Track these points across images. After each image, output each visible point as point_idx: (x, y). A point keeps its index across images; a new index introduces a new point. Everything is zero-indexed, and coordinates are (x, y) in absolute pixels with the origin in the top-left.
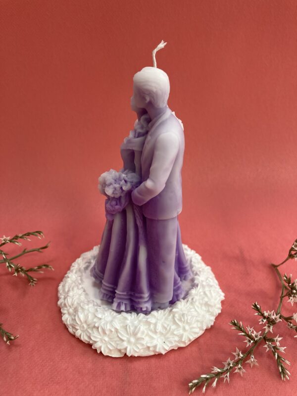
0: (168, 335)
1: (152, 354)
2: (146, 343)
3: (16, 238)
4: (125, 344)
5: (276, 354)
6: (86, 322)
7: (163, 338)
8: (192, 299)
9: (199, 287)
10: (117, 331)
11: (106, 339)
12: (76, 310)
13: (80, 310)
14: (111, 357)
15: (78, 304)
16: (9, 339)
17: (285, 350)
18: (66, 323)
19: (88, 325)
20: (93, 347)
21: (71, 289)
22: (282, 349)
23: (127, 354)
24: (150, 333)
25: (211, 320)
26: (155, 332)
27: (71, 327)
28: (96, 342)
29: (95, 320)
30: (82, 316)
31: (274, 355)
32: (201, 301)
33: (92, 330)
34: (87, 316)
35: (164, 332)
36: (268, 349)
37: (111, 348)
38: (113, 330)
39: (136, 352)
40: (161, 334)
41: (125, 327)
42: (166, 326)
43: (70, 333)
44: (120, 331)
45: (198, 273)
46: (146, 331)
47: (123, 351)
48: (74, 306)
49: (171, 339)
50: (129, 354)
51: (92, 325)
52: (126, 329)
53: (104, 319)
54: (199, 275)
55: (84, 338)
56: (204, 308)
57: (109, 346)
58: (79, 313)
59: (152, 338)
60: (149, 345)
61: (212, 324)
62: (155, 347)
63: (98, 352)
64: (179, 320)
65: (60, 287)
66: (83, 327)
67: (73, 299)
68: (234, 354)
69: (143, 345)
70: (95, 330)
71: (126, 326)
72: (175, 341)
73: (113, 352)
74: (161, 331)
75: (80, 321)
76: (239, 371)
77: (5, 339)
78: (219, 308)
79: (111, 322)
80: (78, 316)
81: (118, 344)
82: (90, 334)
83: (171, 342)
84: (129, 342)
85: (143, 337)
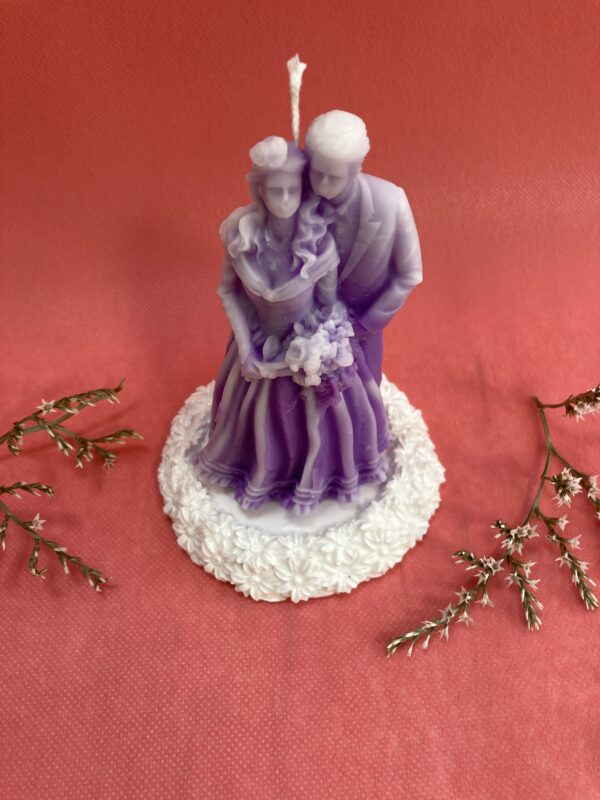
0: (356, 566)
1: (331, 593)
2: (323, 582)
4: (288, 587)
5: (524, 592)
6: (220, 553)
7: (347, 570)
8: (393, 499)
10: (273, 568)
11: (257, 579)
12: (200, 533)
13: (206, 532)
14: (267, 602)
15: (201, 521)
16: (97, 582)
18: (184, 549)
19: (225, 559)
20: (236, 589)
21: (183, 490)
22: (533, 584)
23: (293, 599)
24: (326, 567)
25: (424, 528)
26: (334, 564)
27: (194, 556)
28: (240, 584)
29: (235, 552)
30: (211, 546)
31: (521, 592)
33: (232, 567)
34: (219, 546)
35: (348, 562)
36: (511, 583)
37: (266, 592)
38: (267, 568)
40: (344, 565)
41: (286, 562)
42: (350, 553)
43: (195, 564)
44: (278, 568)
45: (401, 440)
46: (319, 566)
47: (284, 594)
49: (361, 571)
50: (295, 599)
51: (233, 560)
52: (287, 564)
53: (250, 550)
54: (402, 447)
55: (220, 575)
57: (261, 588)
58: (207, 540)
59: (330, 574)
60: (325, 585)
61: (425, 532)
62: (336, 586)
63: (246, 595)
64: (371, 541)
65: (161, 477)
66: (216, 561)
67: (191, 513)
69: (316, 586)
70: (237, 568)
71: (288, 559)
72: (366, 574)
73: (269, 596)
74: (344, 562)
75: (210, 552)
77: (91, 583)
78: (435, 502)
79: (262, 555)
80: (207, 547)
81: (276, 587)
82: (229, 571)
83: (360, 575)
84: (294, 583)
85: (316, 574)
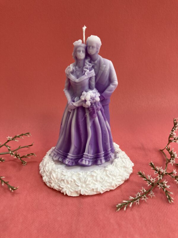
0: (104, 183)
1: (95, 193)
2: (92, 187)
3: (15, 137)
4: (80, 188)
5: (165, 189)
6: (57, 178)
7: (101, 184)
9: (119, 158)
11: (69, 186)
12: (51, 173)
13: (53, 172)
14: (72, 196)
15: (52, 169)
17: (169, 187)
18: (45, 181)
19: (58, 180)
20: (61, 192)
24: (94, 182)
25: (127, 176)
26: (97, 181)
27: (48, 183)
28: (63, 188)
29: (62, 176)
30: (54, 175)
32: (121, 165)
33: (61, 182)
38: (73, 181)
39: (86, 192)
40: (100, 182)
42: (102, 177)
44: (76, 181)
46: (91, 181)
47: (79, 192)
48: (50, 171)
49: (106, 185)
50: (82, 194)
51: (61, 179)
52: (80, 180)
53: (67, 175)
54: (118, 153)
55: (56, 187)
56: (123, 169)
57: (71, 190)
59: (95, 184)
60: (93, 188)
62: (97, 189)
63: (65, 194)
64: (109, 174)
66: (55, 181)
67: (48, 167)
68: (141, 190)
69: (90, 188)
71: (80, 178)
72: (108, 186)
73: (73, 194)
74: (100, 180)
75: (54, 178)
76: (144, 199)
77: (11, 189)
78: (131, 170)
79: (71, 177)
80: (52, 175)
81: (75, 189)
82: (59, 184)
83: (105, 186)
84: (82, 187)
85: (90, 183)
